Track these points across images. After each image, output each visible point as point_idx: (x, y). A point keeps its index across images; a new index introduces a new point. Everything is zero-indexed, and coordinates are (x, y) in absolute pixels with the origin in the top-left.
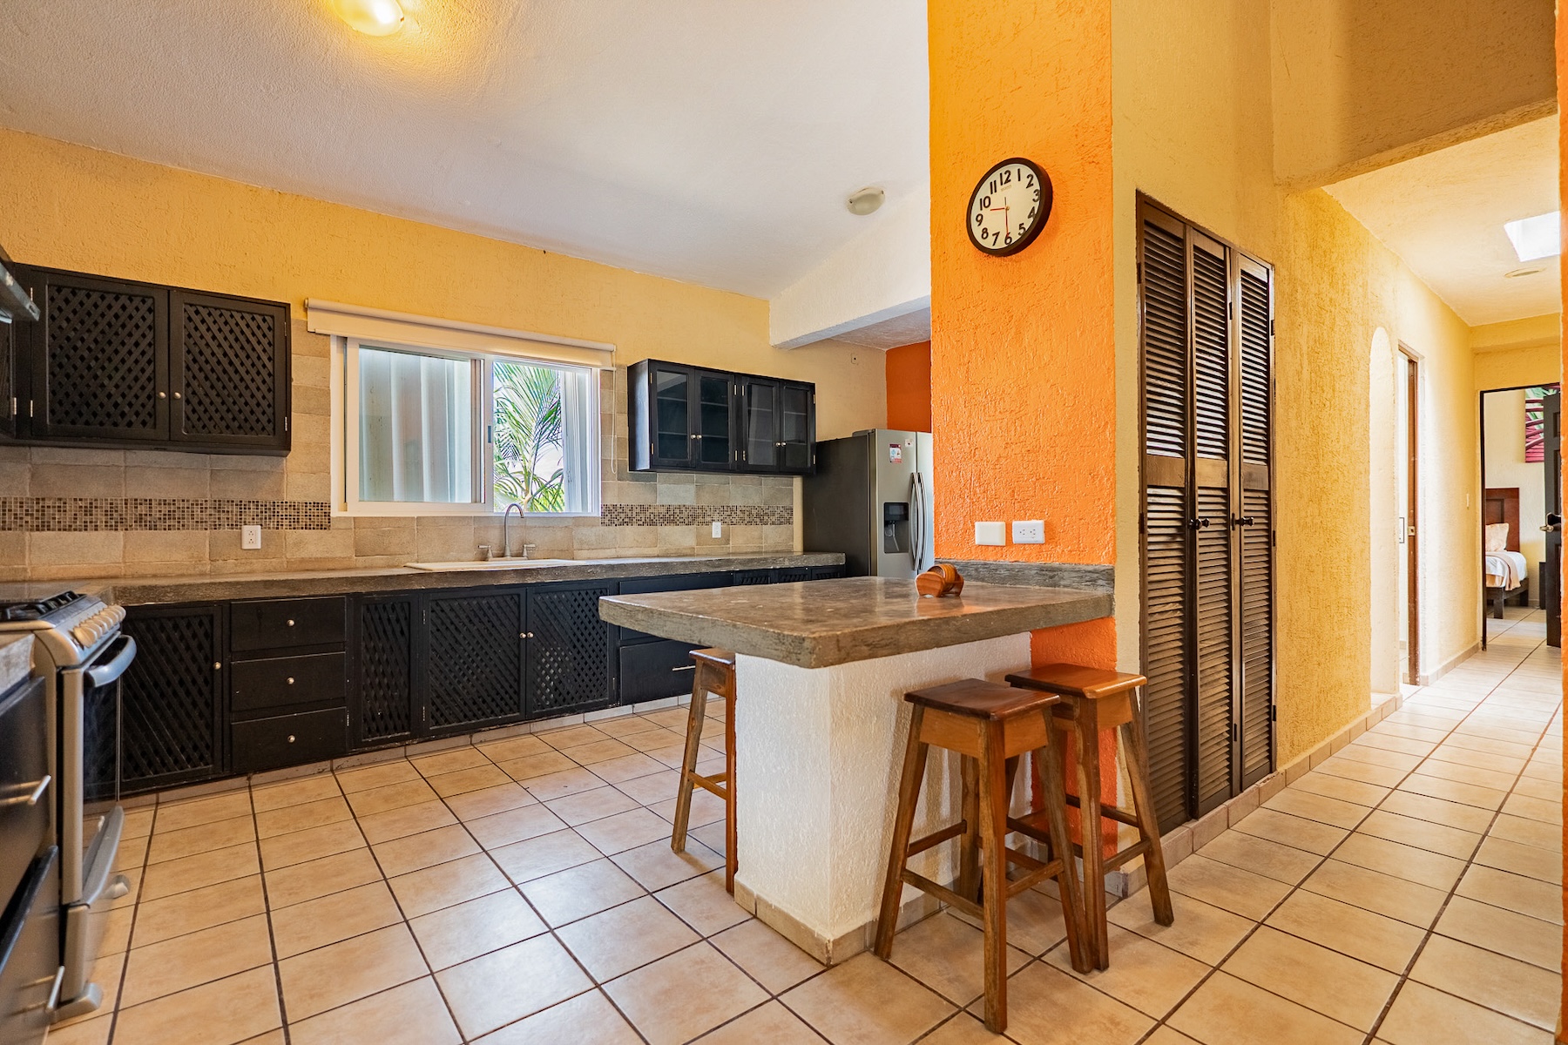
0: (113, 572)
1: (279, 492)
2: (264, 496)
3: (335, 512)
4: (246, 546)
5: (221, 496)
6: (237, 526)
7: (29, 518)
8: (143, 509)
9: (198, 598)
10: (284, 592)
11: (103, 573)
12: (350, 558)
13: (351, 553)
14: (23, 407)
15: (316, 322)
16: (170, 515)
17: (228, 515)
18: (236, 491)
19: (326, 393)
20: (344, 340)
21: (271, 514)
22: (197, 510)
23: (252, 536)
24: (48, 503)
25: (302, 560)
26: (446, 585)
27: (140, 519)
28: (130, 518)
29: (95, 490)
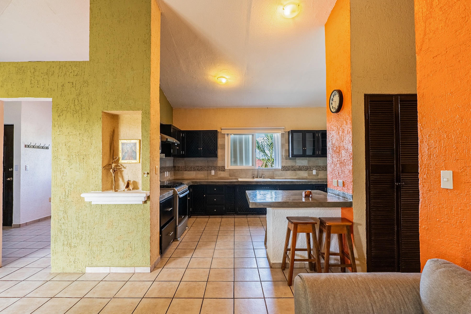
0: (194, 178)
1: (217, 164)
2: (215, 165)
3: (226, 168)
4: (212, 174)
5: (208, 165)
6: (211, 170)
7: (184, 169)
8: (198, 168)
9: (202, 184)
10: (214, 184)
11: (193, 178)
12: (228, 177)
13: (228, 176)
14: (183, 152)
15: (223, 132)
16: (201, 169)
17: (209, 169)
18: (211, 164)
19: (225, 145)
20: (228, 134)
21: (216, 168)
22: (205, 168)
23: (213, 172)
24: (187, 167)
25: (221, 177)
26: (242, 184)
27: (197, 169)
28: (196, 169)
29: (192, 164)
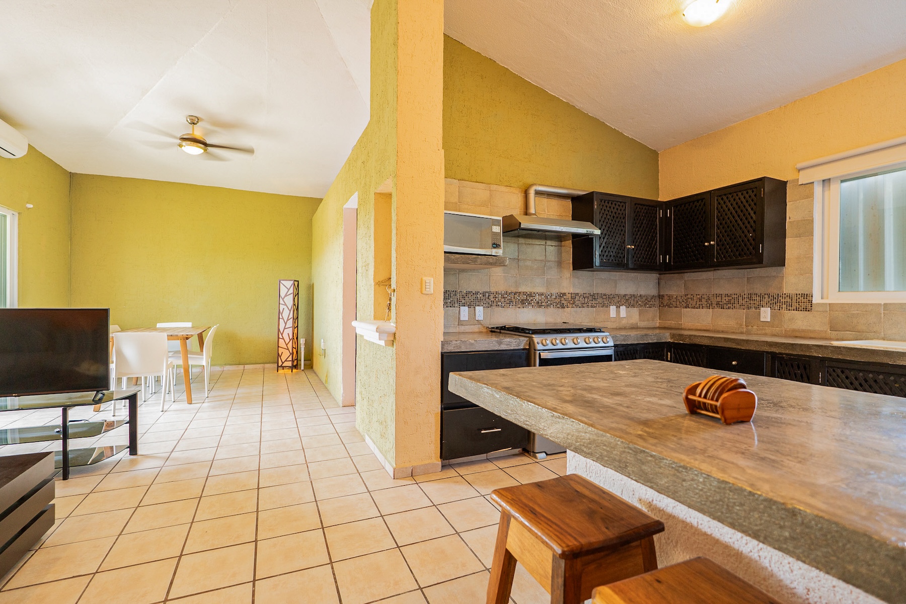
0: (708, 328)
1: (781, 288)
2: (773, 291)
3: (816, 299)
4: (762, 320)
5: (751, 292)
6: (758, 307)
7: (683, 303)
8: (719, 299)
9: (697, 343)
11: (705, 328)
12: (826, 332)
13: (826, 328)
14: (664, 259)
15: (803, 178)
16: (729, 302)
17: (753, 301)
18: (759, 289)
19: (811, 221)
20: (826, 182)
21: (777, 301)
22: (741, 299)
23: (766, 314)
24: (689, 296)
25: (794, 330)
27: (718, 304)
28: (714, 303)
29: (703, 290)
